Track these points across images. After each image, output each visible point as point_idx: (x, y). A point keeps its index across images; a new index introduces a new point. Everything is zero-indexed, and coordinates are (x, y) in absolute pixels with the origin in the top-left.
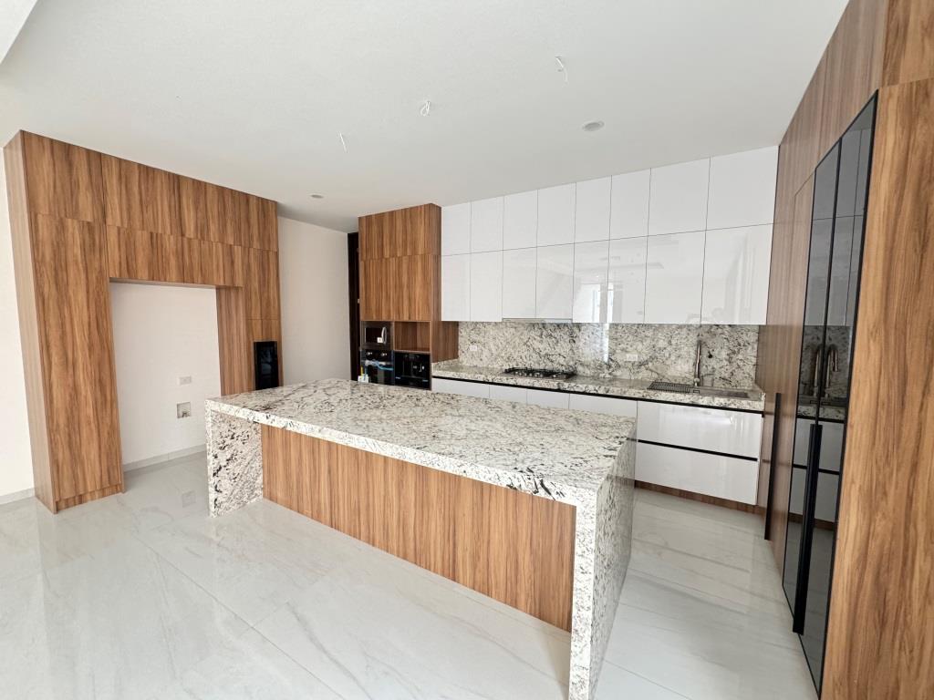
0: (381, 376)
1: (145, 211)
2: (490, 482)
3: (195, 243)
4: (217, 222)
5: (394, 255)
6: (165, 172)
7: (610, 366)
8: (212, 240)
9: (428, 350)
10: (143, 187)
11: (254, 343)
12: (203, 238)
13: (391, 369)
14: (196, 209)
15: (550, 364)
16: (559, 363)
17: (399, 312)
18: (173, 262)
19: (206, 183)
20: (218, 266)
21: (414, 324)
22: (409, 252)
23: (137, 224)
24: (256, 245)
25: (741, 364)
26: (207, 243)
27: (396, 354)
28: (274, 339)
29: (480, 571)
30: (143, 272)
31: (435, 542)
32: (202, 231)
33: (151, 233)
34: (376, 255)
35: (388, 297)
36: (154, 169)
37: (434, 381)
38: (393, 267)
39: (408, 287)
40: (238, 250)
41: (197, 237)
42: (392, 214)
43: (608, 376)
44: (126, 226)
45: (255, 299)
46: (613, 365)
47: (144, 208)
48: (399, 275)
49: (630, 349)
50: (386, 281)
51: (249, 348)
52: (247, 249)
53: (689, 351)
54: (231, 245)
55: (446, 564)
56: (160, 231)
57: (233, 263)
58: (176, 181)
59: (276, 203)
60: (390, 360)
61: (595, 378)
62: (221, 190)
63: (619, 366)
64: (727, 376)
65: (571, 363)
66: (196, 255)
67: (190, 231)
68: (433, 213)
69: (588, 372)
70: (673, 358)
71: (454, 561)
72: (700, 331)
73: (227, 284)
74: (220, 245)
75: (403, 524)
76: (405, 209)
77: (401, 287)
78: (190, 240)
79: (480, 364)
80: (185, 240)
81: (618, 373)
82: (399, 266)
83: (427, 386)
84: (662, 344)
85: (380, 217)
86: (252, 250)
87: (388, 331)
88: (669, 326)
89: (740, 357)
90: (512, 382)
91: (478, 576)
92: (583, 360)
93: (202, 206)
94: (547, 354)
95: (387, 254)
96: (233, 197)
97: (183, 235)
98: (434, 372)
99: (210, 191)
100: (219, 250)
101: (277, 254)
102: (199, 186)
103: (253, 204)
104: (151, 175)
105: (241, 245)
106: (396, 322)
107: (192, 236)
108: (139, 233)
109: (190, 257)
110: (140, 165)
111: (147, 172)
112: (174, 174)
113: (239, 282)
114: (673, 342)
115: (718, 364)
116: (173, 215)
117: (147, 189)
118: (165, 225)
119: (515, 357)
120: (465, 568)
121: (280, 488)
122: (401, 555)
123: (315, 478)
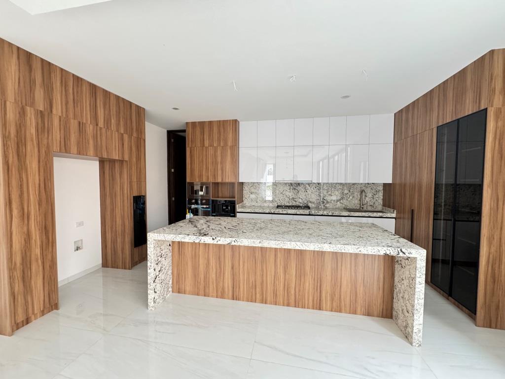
0: (200, 212)
1: (76, 107)
2: (374, 254)
3: (104, 130)
4: (115, 119)
5: (211, 145)
6: (88, 82)
7: (323, 202)
8: (113, 129)
9: (235, 198)
10: (75, 90)
11: (134, 197)
12: (108, 128)
13: (209, 209)
14: (104, 108)
15: (294, 202)
16: (299, 202)
17: (215, 176)
18: (91, 142)
19: (110, 92)
20: (115, 146)
21: (218, 183)
22: (222, 144)
23: (71, 115)
24: (135, 135)
25: (377, 199)
26: (110, 131)
27: (213, 201)
28: (143, 194)
29: (335, 301)
30: (74, 149)
31: (308, 293)
32: (107, 122)
33: (79, 123)
34: (198, 144)
35: (207, 169)
36: (82, 79)
37: (238, 215)
38: (211, 151)
39: (221, 163)
40: (126, 137)
41: (105, 128)
42: (210, 123)
43: (323, 207)
44: (64, 116)
45: (134, 168)
46: (325, 202)
47: (76, 105)
48: (215, 156)
49: (333, 194)
50: (206, 159)
51: (131, 200)
52: (130, 136)
53: (357, 195)
54: (122, 134)
55: (315, 302)
56: (84, 122)
57: (123, 144)
58: (94, 88)
59: (144, 109)
60: (209, 205)
61: (317, 208)
62: (118, 98)
63: (328, 202)
64: (372, 204)
65: (305, 202)
66: (104, 138)
67: (101, 123)
68: (235, 123)
69: (313, 205)
70: (351, 198)
71: (320, 300)
72: (362, 186)
73: (120, 159)
74: (117, 133)
75: (287, 288)
76: (220, 121)
77: (217, 163)
78: (101, 128)
79: (256, 204)
80: (98, 129)
81: (328, 205)
82: (216, 151)
83: (235, 216)
84: (346, 192)
85: (202, 124)
86: (133, 137)
87: (207, 188)
88: (349, 183)
89: (377, 196)
90: (285, 212)
91: (334, 304)
92: (311, 200)
93: (107, 106)
94: (293, 198)
95: (207, 143)
96: (124, 103)
97: (97, 125)
98: (238, 210)
99: (112, 98)
100: (116, 136)
101: (144, 140)
102: (106, 93)
103: (133, 108)
104: (80, 83)
105: (127, 134)
106: (212, 183)
107: (102, 126)
108: (72, 121)
109: (101, 141)
110: (73, 75)
111: (78, 80)
112: (93, 84)
113: (126, 158)
114: (351, 191)
115: (368, 199)
116: (92, 111)
117: (77, 92)
118: (87, 117)
119: (276, 200)
120: (326, 302)
121: (188, 284)
122: (285, 304)
123: (220, 273)
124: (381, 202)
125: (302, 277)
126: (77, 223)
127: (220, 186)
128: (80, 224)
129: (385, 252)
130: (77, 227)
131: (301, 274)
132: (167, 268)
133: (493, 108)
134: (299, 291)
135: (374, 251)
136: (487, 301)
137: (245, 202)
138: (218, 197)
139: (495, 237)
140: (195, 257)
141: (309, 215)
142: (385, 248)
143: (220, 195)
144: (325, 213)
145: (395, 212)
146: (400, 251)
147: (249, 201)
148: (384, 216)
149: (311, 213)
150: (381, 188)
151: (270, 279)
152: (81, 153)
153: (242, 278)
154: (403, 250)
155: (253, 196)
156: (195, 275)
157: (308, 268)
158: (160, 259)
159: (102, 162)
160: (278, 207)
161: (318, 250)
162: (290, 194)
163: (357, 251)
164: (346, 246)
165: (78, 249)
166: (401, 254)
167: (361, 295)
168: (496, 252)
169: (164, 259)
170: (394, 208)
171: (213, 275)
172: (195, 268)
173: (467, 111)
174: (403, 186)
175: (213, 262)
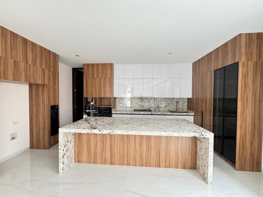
0: (91, 114)
1: (12, 51)
2: (188, 136)
3: (32, 67)
4: (39, 60)
5: (98, 77)
6: (21, 37)
7: (158, 108)
8: (38, 66)
9: (111, 106)
10: (12, 41)
11: (51, 106)
12: (34, 65)
13: (96, 112)
14: (32, 53)
15: (143, 108)
16: (146, 108)
17: (100, 94)
18: (23, 73)
19: (36, 44)
20: (39, 76)
21: (102, 98)
22: (104, 76)
23: (9, 56)
24: (52, 69)
25: (184, 106)
26: (36, 67)
27: (99, 107)
28: (57, 104)
29: (167, 162)
30: (11, 77)
31: (153, 158)
32: (34, 62)
33: (15, 61)
34: (91, 76)
35: (96, 90)
36: (17, 35)
37: (113, 115)
38: (98, 80)
39: (104, 87)
40: (46, 71)
41: (32, 65)
42: (98, 64)
43: (158, 110)
44: (4, 56)
45: (51, 89)
46: (159, 107)
47: (12, 50)
48: (100, 83)
49: (163, 103)
50: (95, 85)
51: (49, 108)
52: (49, 70)
53: (175, 104)
54: (44, 69)
55: (157, 163)
56: (18, 61)
57: (44, 75)
58: (25, 41)
59: (58, 55)
60: (96, 110)
61: (155, 111)
62: (41, 47)
63: (160, 108)
64: (182, 108)
65: (149, 108)
66: (32, 71)
67: (30, 62)
68: (112, 65)
69: (153, 109)
70: (172, 105)
71: (159, 162)
72: (177, 99)
73: (42, 84)
74: (40, 68)
75: (141, 156)
76: (103, 64)
77: (101, 87)
78: (30, 65)
79: (123, 109)
80: (28, 65)
81: (160, 109)
82: (100, 80)
83: (111, 116)
84: (169, 102)
85: (93, 65)
86: (51, 71)
87: (95, 100)
88: (171, 98)
89: (184, 104)
90: (138, 113)
91: (167, 164)
92: (152, 107)
93: (34, 52)
94: (143, 106)
95: (95, 76)
96: (45, 51)
97: (27, 63)
98: (113, 112)
99: (37, 47)
100: (40, 70)
101: (58, 73)
102: (34, 45)
103: (51, 54)
104: (15, 36)
105: (47, 69)
106: (98, 98)
107: (30, 64)
108: (9, 60)
109: (30, 73)
110: (11, 32)
111: (14, 35)
112: (25, 38)
113: (46, 83)
114: (172, 102)
115: (180, 106)
116: (24, 54)
117: (14, 42)
118: (20, 57)
119: (134, 107)
120: (162, 164)
121: (84, 157)
122: (141, 165)
123: (103, 150)
124: (186, 107)
125: (150, 150)
126: (12, 123)
127: (103, 99)
128: (15, 123)
129: (193, 136)
130: (13, 125)
131: (149, 148)
132: (71, 149)
133: (241, 62)
134: (148, 157)
135: (188, 135)
136: (240, 157)
137: (116, 108)
138: (102, 106)
139: (243, 125)
140: (89, 141)
141: (151, 115)
142: (194, 133)
143: (103, 104)
144: (159, 113)
145: (194, 113)
146: (201, 135)
147: (119, 107)
148: (189, 115)
149: (152, 114)
150: (186, 100)
151: (132, 152)
152: (16, 79)
153: (116, 152)
154: (203, 134)
155: (121, 105)
156: (89, 152)
157: (153, 145)
158: (67, 143)
159: (31, 86)
160: (135, 110)
161: (159, 135)
162: (141, 104)
163: (179, 135)
164: (174, 133)
165: (13, 138)
166: (202, 136)
167: (181, 158)
168: (244, 133)
169: (69, 143)
170: (193, 110)
171: (99, 151)
172: (89, 148)
173: (229, 63)
174: (197, 99)
175: (99, 143)
